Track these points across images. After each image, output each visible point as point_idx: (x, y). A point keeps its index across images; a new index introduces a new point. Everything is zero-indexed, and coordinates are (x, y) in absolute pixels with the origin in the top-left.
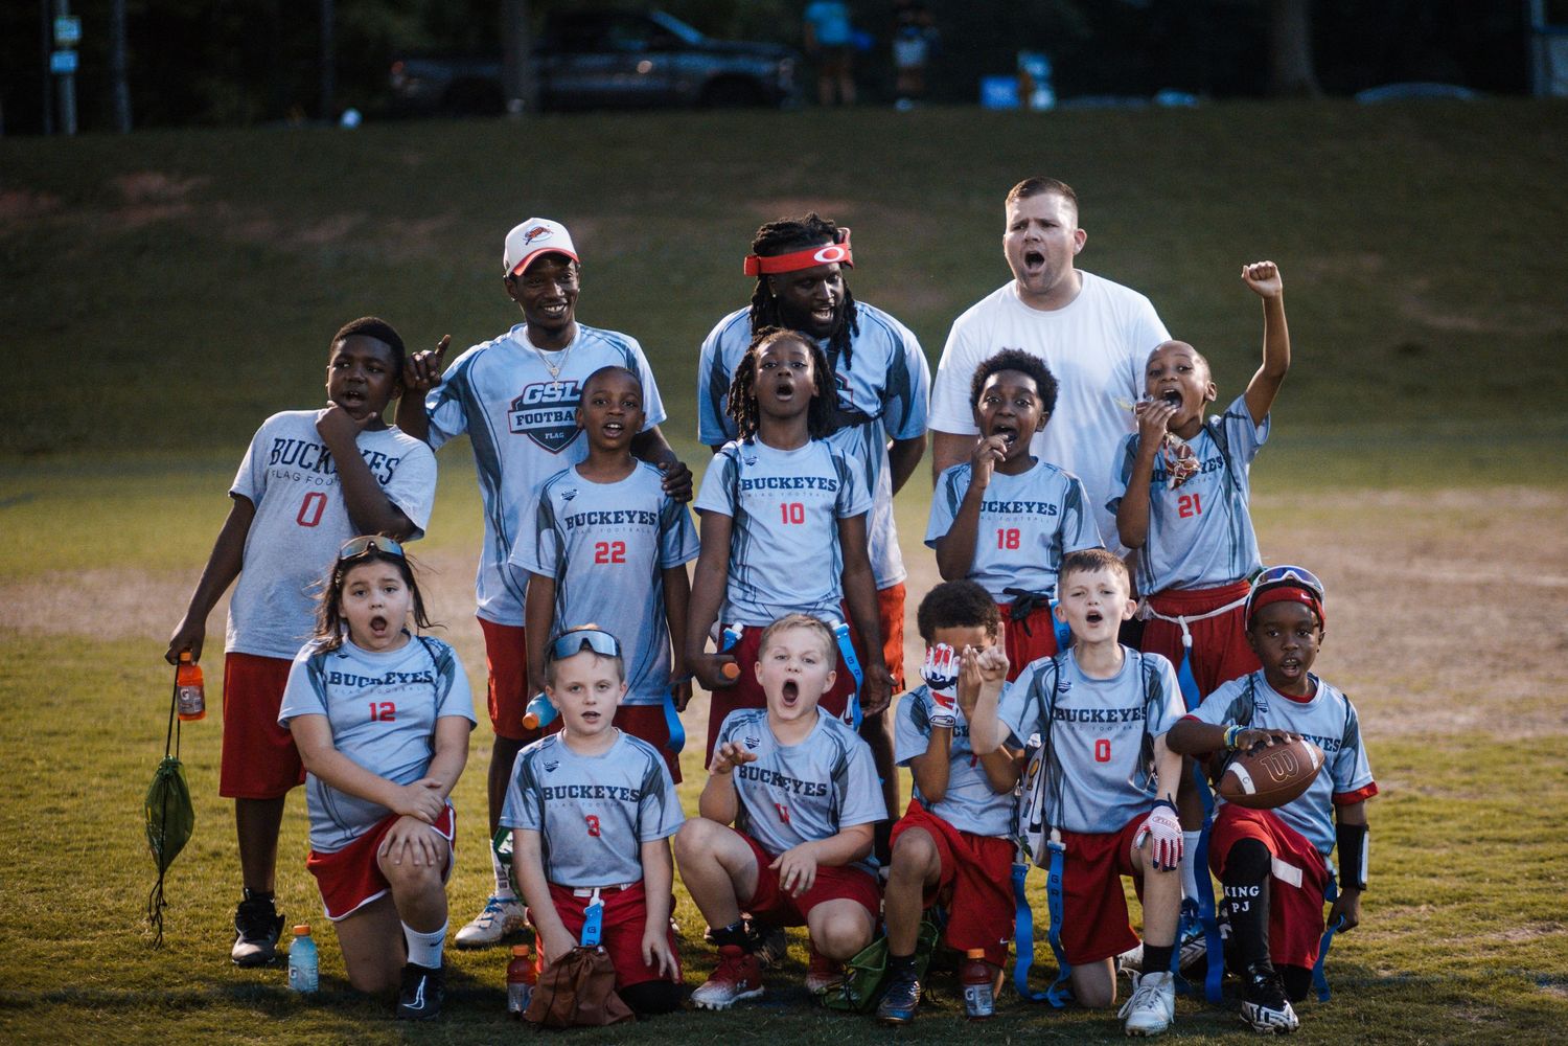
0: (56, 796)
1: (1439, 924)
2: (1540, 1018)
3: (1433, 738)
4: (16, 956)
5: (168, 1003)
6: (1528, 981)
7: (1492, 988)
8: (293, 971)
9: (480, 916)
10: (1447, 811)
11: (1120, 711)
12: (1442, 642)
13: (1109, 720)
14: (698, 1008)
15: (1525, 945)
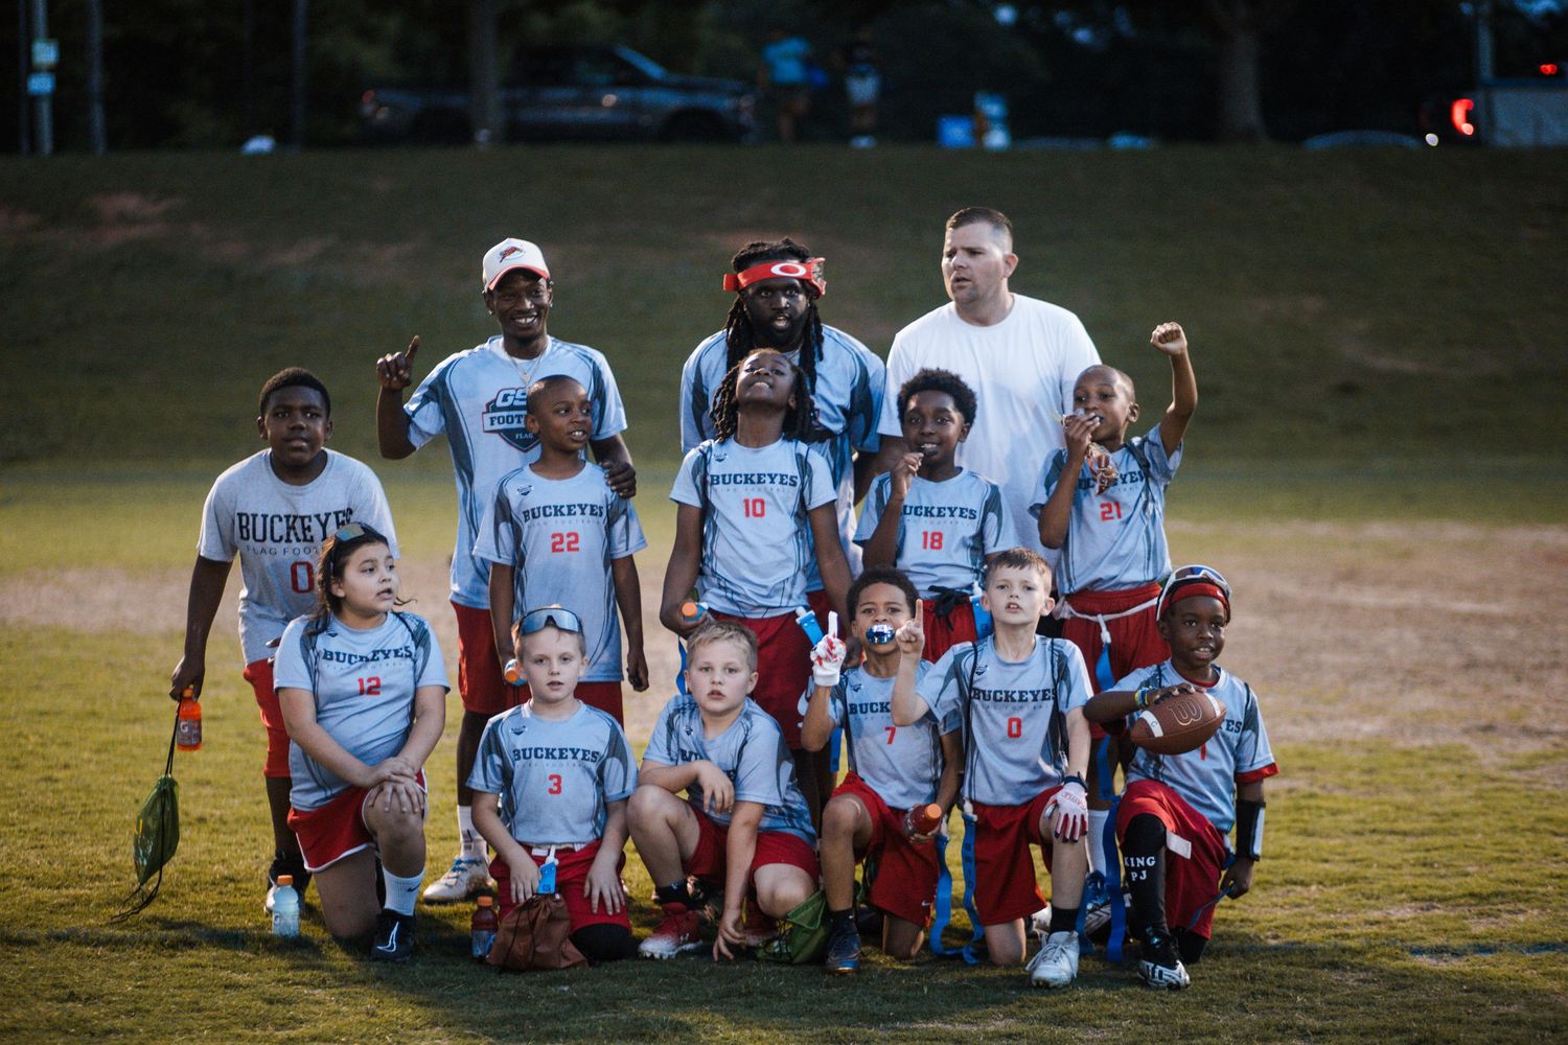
0: (50, 767)
1: (1326, 902)
2: (1410, 981)
3: (1338, 743)
4: (20, 902)
5: (162, 944)
6: (1402, 950)
7: (1369, 956)
8: (276, 917)
9: (446, 875)
10: (1343, 806)
11: (1031, 692)
12: (1355, 659)
13: (1021, 700)
14: (646, 958)
15: (1404, 921)
